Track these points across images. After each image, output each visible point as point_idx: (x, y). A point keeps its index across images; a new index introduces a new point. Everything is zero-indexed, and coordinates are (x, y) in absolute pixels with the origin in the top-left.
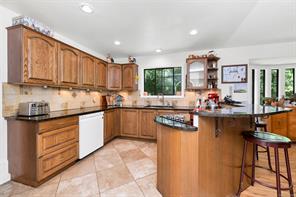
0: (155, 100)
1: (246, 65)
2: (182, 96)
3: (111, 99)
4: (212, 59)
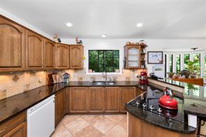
0: (99, 76)
1: (162, 52)
2: (121, 73)
3: (57, 76)
4: (143, 46)
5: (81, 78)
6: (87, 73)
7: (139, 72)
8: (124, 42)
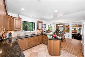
2: (36, 31)
5: (19, 35)
6: (22, 32)
7: (41, 31)
8: (37, 20)
